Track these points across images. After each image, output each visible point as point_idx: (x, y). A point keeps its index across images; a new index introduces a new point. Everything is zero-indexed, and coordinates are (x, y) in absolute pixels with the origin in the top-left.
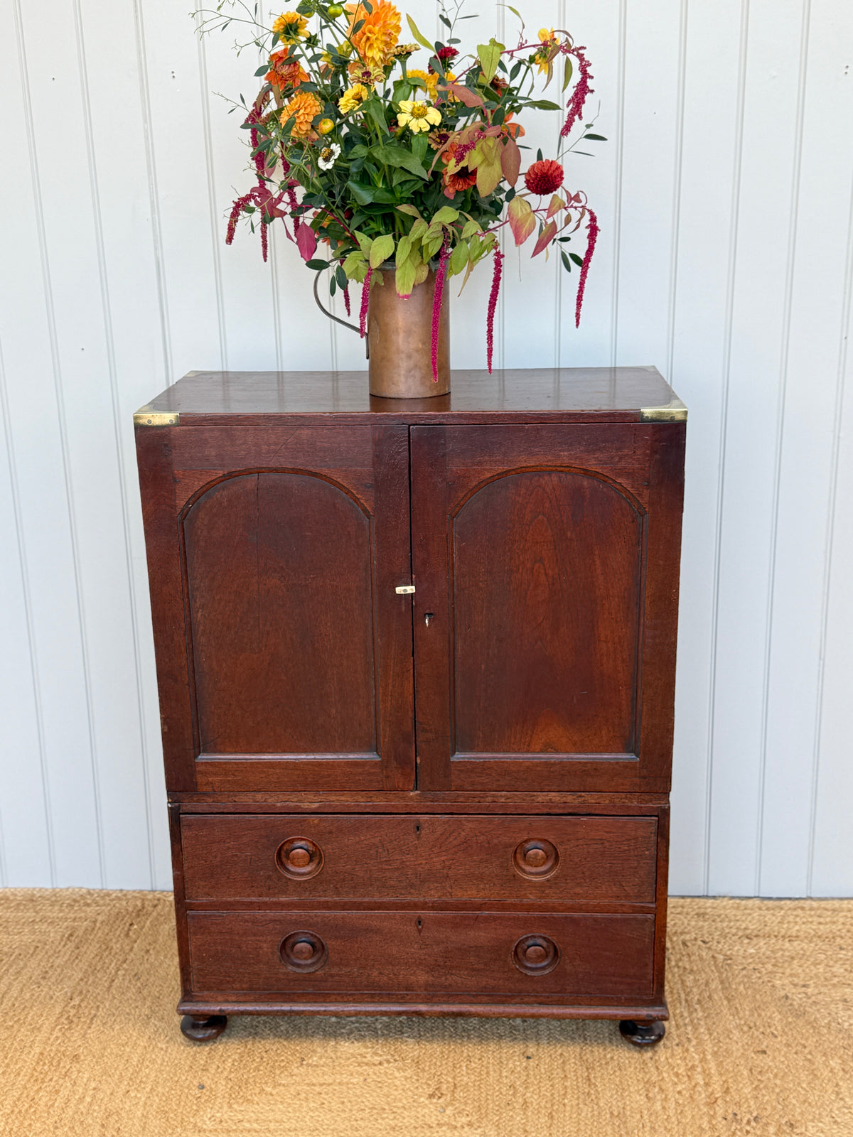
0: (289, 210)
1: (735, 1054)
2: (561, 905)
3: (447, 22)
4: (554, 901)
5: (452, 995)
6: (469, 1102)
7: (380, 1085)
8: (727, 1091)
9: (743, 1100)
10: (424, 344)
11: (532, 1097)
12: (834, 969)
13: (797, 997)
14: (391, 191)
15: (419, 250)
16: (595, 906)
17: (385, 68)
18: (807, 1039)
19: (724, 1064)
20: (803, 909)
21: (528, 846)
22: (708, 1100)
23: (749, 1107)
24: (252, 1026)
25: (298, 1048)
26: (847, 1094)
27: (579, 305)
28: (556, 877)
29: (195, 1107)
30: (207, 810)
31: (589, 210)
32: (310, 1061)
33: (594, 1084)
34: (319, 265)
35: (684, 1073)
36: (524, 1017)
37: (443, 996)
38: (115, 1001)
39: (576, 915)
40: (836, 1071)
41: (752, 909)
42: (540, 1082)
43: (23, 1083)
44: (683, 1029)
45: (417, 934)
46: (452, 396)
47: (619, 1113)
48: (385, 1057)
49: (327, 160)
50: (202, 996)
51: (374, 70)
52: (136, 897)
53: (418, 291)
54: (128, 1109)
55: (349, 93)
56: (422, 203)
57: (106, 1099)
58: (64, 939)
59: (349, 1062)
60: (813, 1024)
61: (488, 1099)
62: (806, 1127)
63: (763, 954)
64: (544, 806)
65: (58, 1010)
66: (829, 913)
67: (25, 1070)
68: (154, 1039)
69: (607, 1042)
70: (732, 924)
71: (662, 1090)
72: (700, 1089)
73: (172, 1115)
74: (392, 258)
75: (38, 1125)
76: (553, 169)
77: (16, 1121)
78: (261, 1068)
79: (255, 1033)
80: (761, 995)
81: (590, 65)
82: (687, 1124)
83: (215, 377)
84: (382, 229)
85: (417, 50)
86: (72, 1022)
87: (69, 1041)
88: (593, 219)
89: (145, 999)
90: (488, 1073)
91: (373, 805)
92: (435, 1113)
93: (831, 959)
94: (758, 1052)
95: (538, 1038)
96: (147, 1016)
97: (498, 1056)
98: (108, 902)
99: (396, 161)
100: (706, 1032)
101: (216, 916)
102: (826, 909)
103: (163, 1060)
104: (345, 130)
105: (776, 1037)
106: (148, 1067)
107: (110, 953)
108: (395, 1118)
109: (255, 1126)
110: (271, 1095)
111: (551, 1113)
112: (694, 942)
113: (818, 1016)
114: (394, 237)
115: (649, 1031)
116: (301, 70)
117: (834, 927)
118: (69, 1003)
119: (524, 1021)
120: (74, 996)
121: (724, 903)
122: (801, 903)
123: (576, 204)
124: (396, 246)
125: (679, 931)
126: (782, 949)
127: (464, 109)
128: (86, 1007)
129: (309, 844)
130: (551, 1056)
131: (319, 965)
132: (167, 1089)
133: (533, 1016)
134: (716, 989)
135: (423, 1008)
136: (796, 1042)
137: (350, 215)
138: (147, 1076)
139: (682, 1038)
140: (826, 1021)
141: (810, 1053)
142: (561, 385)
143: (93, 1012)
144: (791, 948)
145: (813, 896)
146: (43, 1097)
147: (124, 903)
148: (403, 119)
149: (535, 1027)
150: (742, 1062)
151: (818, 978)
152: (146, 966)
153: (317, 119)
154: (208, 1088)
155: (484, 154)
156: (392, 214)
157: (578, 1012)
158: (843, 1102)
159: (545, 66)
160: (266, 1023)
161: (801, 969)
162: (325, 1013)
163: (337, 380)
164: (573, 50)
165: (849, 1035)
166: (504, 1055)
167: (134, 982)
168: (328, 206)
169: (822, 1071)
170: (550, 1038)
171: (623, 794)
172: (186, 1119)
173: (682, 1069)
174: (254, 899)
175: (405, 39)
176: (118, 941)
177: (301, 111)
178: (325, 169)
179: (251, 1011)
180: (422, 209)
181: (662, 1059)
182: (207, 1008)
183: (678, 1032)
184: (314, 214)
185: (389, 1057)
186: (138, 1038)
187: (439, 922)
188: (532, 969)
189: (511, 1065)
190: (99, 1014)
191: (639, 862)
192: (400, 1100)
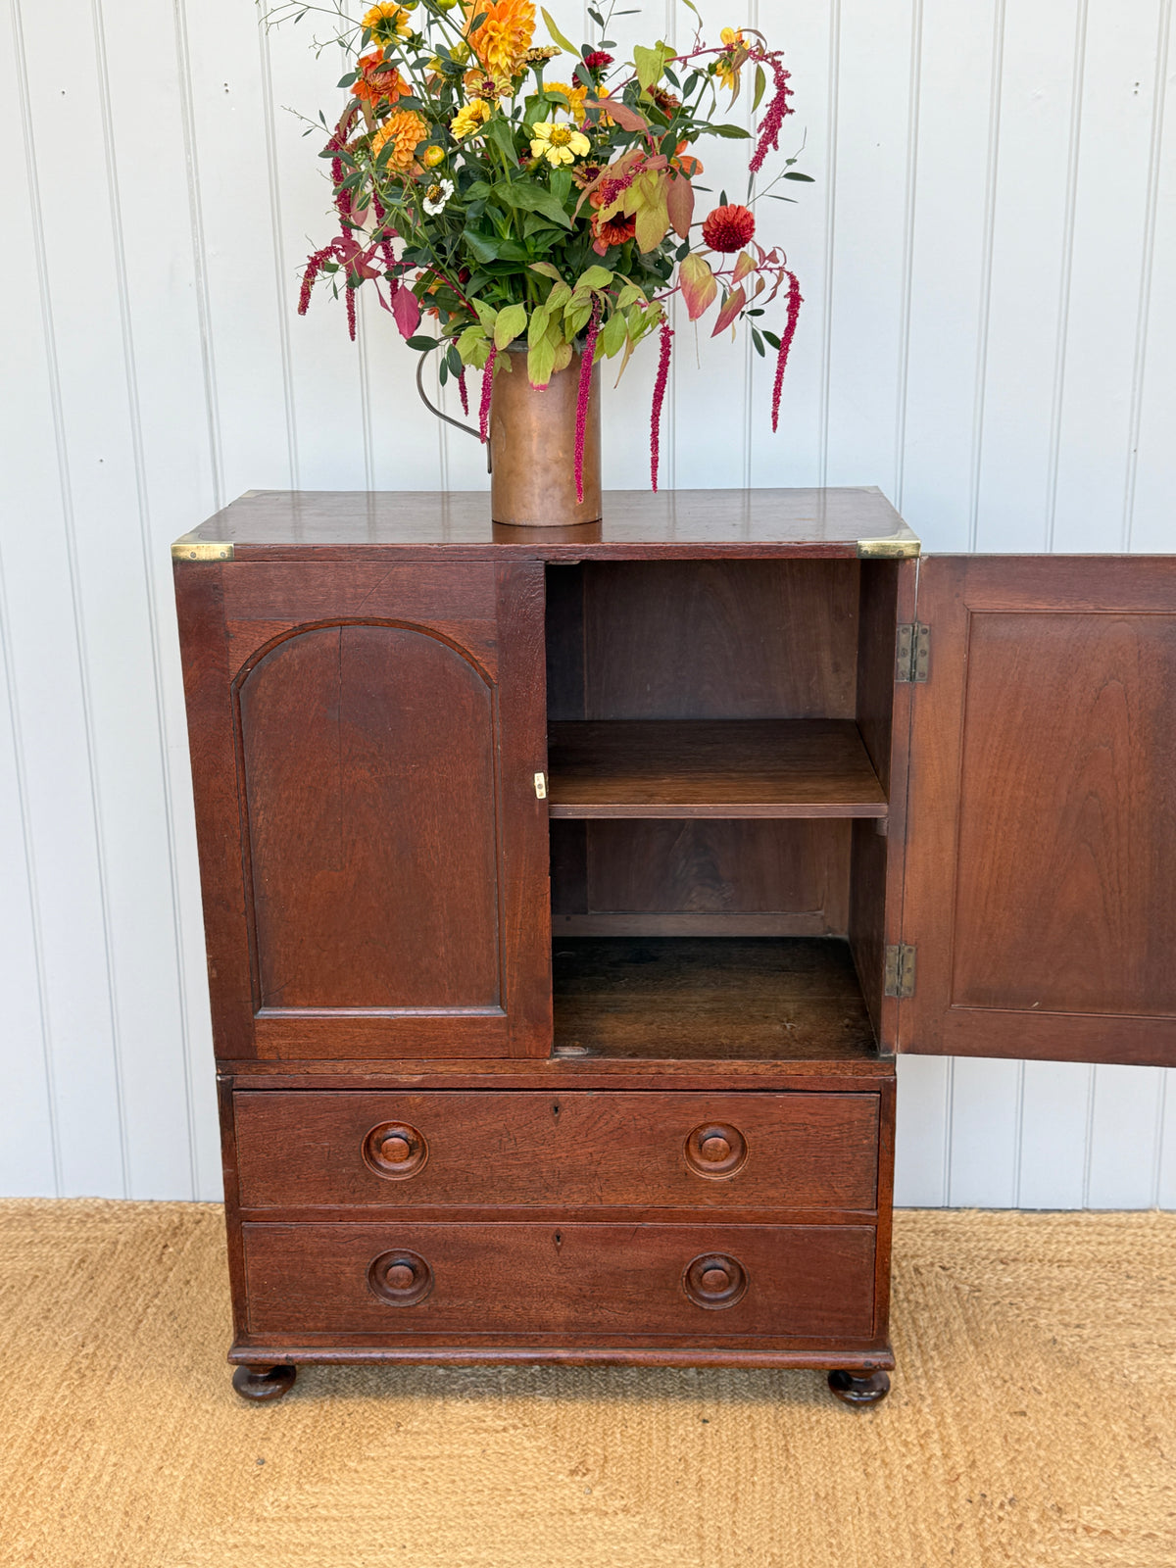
0: (383, 269)
1: (984, 1416)
2: (749, 1213)
3: (598, 18)
4: (740, 1207)
5: (603, 1337)
6: (625, 1479)
7: (504, 1458)
8: (973, 1465)
9: (995, 1477)
10: (566, 452)
11: (710, 1473)
12: (1119, 1304)
13: (1069, 1341)
14: (523, 244)
15: (560, 324)
16: (796, 1215)
17: (514, 78)
18: (1081, 1397)
19: (970, 1428)
20: (1077, 1224)
21: (705, 1133)
22: (947, 1477)
23: (1003, 1485)
24: (330, 1381)
25: (392, 1410)
26: (1134, 1468)
27: (776, 401)
28: (743, 1176)
29: (252, 1489)
30: (270, 1085)
31: (788, 273)
32: (409, 1427)
33: (794, 1456)
34: (425, 344)
35: (915, 1442)
36: (700, 1367)
38: (143, 1348)
39: (770, 1227)
40: (1120, 1439)
41: (1008, 1225)
42: (721, 1453)
43: (17, 1457)
44: (914, 1383)
45: (555, 1253)
46: (604, 523)
47: (827, 1494)
48: (511, 1422)
49: (435, 201)
50: (262, 1340)
51: (499, 80)
52: (172, 1210)
53: (559, 381)
54: (160, 1491)
55: (465, 112)
56: (564, 261)
57: (131, 1478)
58: (74, 1266)
59: (461, 1428)
60: (1089, 1377)
61: (649, 1476)
62: (1079, 1512)
63: (1023, 1285)
64: (726, 1079)
65: (65, 1361)
66: (1113, 1230)
67: (19, 1440)
68: (196, 1398)
69: (811, 1401)
70: (981, 1244)
71: (884, 1463)
72: (936, 1462)
73: (220, 1499)
74: (524, 336)
75: (38, 1512)
76: (740, 216)
78: (343, 1436)
79: (334, 1390)
80: (1020, 1339)
81: (788, 76)
82: (919, 1508)
83: (283, 498)
84: (509, 297)
85: (556, 54)
86: (84, 1376)
87: (81, 1401)
88: (794, 285)
89: (183, 1346)
90: (650, 1441)
91: (496, 1078)
92: (578, 1494)
93: (1115, 1291)
94: (1016, 1413)
95: (718, 1395)
96: (187, 1367)
97: (664, 1419)
98: (133, 1217)
99: (528, 204)
100: (945, 1387)
101: (281, 1229)
102: (1109, 1225)
103: (210, 1427)
104: (460, 161)
105: (1040, 1393)
106: (188, 1435)
107: (136, 1285)
108: (524, 1501)
109: (334, 1512)
110: (356, 1471)
111: (735, 1494)
112: (929, 1269)
113: (1097, 1366)
114: (526, 307)
115: (869, 1385)
116: (400, 80)
117: (1119, 1248)
118: (81, 1351)
119: (699, 1373)
120: (88, 1342)
121: (972, 1217)
122: (1075, 1217)
123: (771, 265)
124: (529, 319)
125: (910, 1253)
126: (1048, 1278)
127: (621, 135)
128: (103, 1356)
129: (408, 1131)
130: (735, 1419)
131: (422, 1296)
132: (214, 1465)
133: (711, 1365)
134: (959, 1330)
135: (562, 1354)
136: (1066, 1400)
137: (466, 277)
138: (187, 1447)
139: (912, 1395)
140: (1107, 1373)
141: (1086, 1414)
142: (752, 510)
143: (113, 1363)
144: (1061, 1276)
145: (1091, 1207)
146: (45, 1478)
147: (155, 1218)
148: (538, 148)
149: (714, 1380)
150: (994, 1427)
151: (1097, 1315)
152: (186, 1301)
153: (422, 146)
154: (270, 1463)
155: (644, 193)
156: (523, 275)
157: (772, 1358)
158: (1128, 1480)
159: (730, 78)
160: (348, 1376)
161: (1074, 1304)
162: (429, 1362)
163: (448, 503)
164: (767, 57)
165: (1139, 1390)
166: (672, 1418)
167: (169, 1323)
168: (437, 265)
169: (1101, 1438)
170: (734, 1394)
171: (833, 1063)
172: (240, 1505)
173: (913, 1436)
174: (333, 1206)
175: (540, 39)
176: (147, 1269)
177: (401, 136)
178: (432, 214)
179: (329, 1359)
180: (563, 269)
181: (886, 1423)
182: (268, 1355)
183: (908, 1387)
184: (417, 276)
185: (516, 1421)
186: (174, 1398)
187: (585, 1238)
188: (710, 1301)
189: (681, 1432)
190: (121, 1365)
191: (854, 1155)
192: (531, 1478)
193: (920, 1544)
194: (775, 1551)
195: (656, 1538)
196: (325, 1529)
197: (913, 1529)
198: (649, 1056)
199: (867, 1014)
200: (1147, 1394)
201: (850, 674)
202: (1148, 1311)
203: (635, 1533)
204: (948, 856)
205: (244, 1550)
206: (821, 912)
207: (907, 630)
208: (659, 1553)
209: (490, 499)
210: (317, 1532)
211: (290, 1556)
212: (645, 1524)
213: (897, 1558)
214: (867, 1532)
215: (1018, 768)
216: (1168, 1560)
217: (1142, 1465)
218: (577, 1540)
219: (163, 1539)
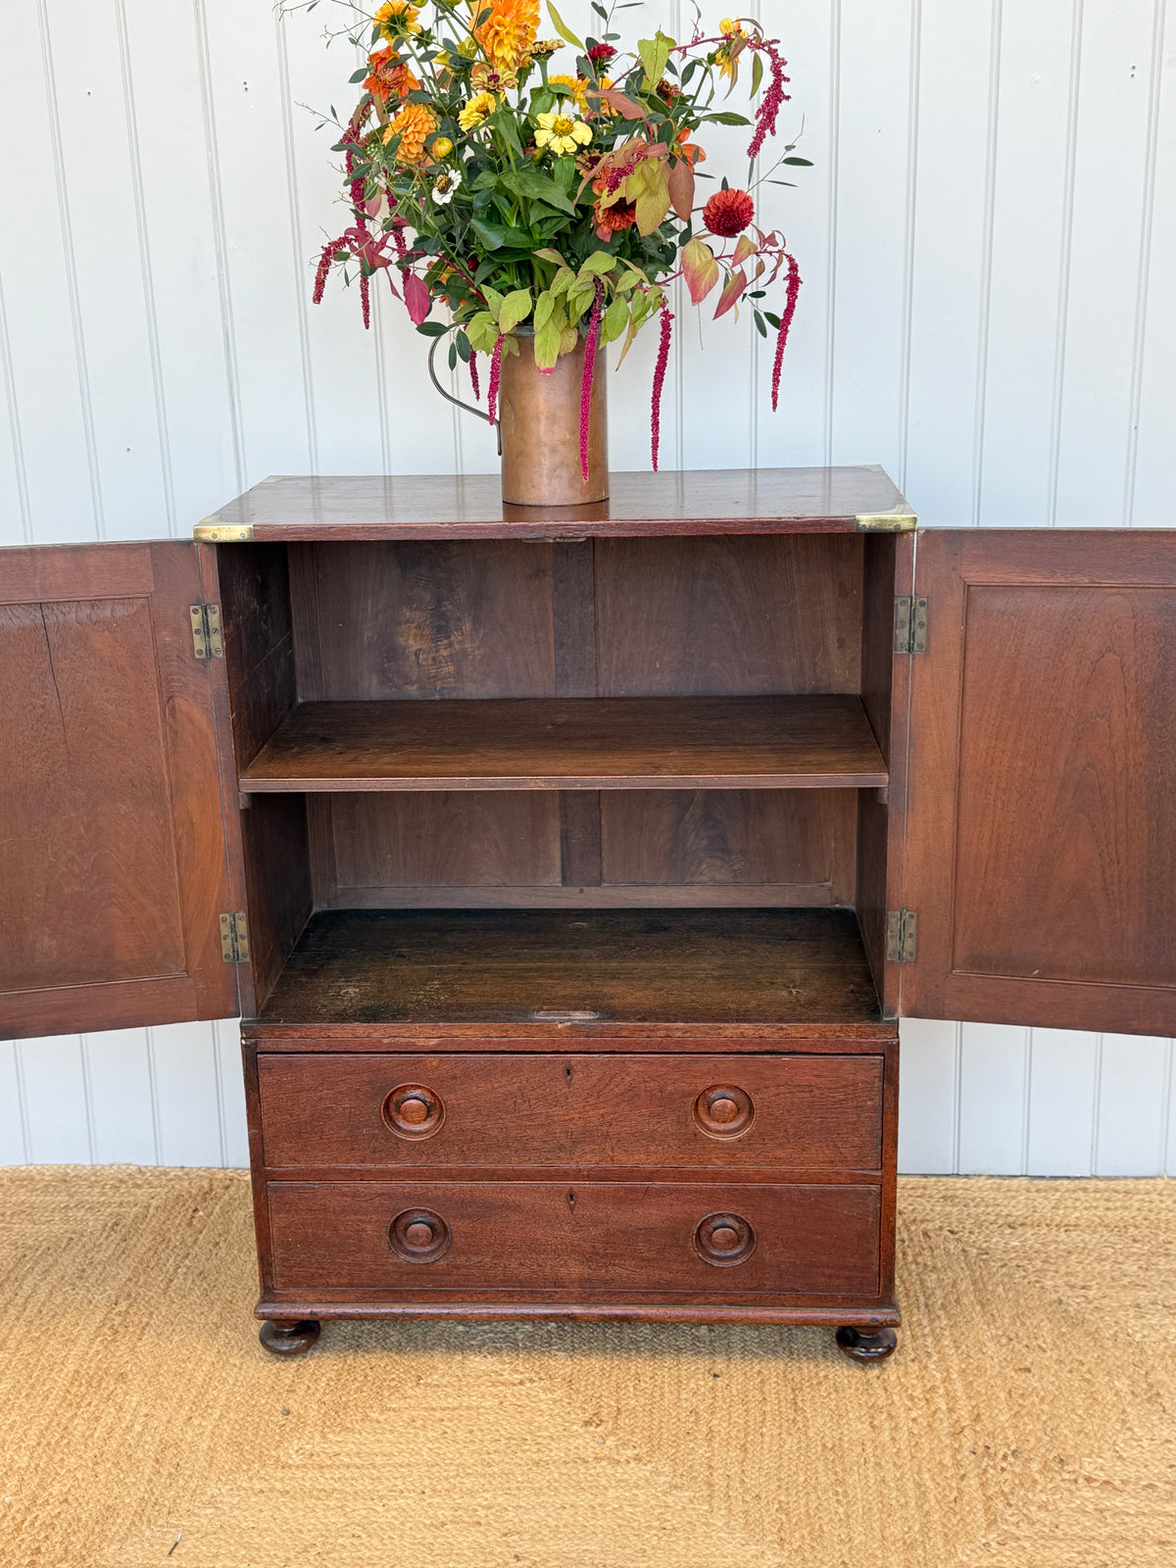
0: (395, 258)
1: (988, 1372)
2: (757, 1172)
3: (601, 11)
4: (749, 1168)
5: (615, 1294)
6: (636, 1430)
7: (520, 1409)
8: (977, 1418)
9: (999, 1430)
10: (573, 433)
11: (719, 1424)
12: (1125, 1267)
13: (1074, 1301)
14: (528, 232)
15: (564, 308)
16: (802, 1175)
17: (520, 71)
18: (1085, 1355)
19: (975, 1384)
20: (1085, 1190)
21: (713, 1095)
22: (952, 1430)
23: (1006, 1438)
24: (354, 1337)
25: (413, 1364)
26: (1136, 1423)
27: (776, 381)
28: (750, 1136)
29: (277, 1438)
30: (292, 1047)
31: (787, 256)
32: (429, 1380)
33: (802, 1408)
34: (435, 330)
35: (921, 1396)
36: (710, 1323)
37: (604, 1293)
38: (174, 1306)
39: (777, 1186)
40: (1122, 1394)
41: (1017, 1191)
42: (730, 1406)
43: (52, 1408)
44: (921, 1341)
45: (568, 1212)
46: (612, 503)
47: (834, 1445)
48: (527, 1376)
49: (443, 191)
50: (287, 1295)
51: (504, 73)
52: (202, 1176)
53: (566, 365)
54: (189, 1440)
55: (472, 104)
56: (569, 248)
57: (162, 1427)
58: (107, 1228)
59: (480, 1381)
60: (1094, 1336)
61: (661, 1427)
62: (1081, 1463)
63: (1030, 1248)
64: (732, 1042)
65: (99, 1318)
66: (1121, 1196)
67: (55, 1392)
68: (225, 1353)
69: (820, 1357)
70: (990, 1209)
71: (890, 1416)
72: (941, 1416)
73: (247, 1448)
74: (529, 320)
75: (73, 1460)
76: (739, 200)
77: (44, 1455)
78: (365, 1389)
79: (357, 1346)
80: (1026, 1299)
81: (785, 63)
82: (924, 1459)
83: (301, 483)
84: (516, 283)
85: (560, 47)
86: (117, 1332)
87: (114, 1356)
88: (793, 268)
89: (213, 1303)
90: (662, 1394)
91: (509, 1042)
92: (592, 1444)
93: (1121, 1254)
94: (1020, 1369)
95: (729, 1351)
96: (216, 1324)
97: (676, 1374)
98: (164, 1182)
99: (533, 192)
100: (952, 1345)
101: (305, 1188)
102: (1116, 1191)
103: (237, 1380)
104: (469, 153)
105: (1044, 1351)
106: (216, 1387)
107: (167, 1247)
108: (539, 1450)
109: (357, 1460)
110: (379, 1422)
111: (744, 1445)
112: (938, 1233)
113: (1101, 1326)
114: (533, 293)
115: (876, 1342)
116: (409, 75)
117: (1126, 1214)
118: (114, 1309)
119: (711, 1331)
120: (120, 1300)
121: (981, 1184)
122: (1083, 1183)
123: (771, 248)
124: (535, 303)
125: (920, 1218)
126: (1056, 1242)
127: (624, 125)
128: (135, 1314)
129: (426, 1093)
130: (745, 1374)
131: (440, 1253)
132: (241, 1416)
133: (722, 1321)
134: (966, 1291)
135: (577, 1310)
136: (1070, 1358)
137: (474, 265)
138: (215, 1399)
139: (918, 1352)
140: (1111, 1332)
141: (1089, 1371)
142: (758, 488)
143: (145, 1320)
144: (1068, 1240)
145: (1099, 1174)
146: (79, 1427)
147: (186, 1184)
148: (542, 138)
149: (726, 1338)
150: (999, 1382)
151: (1103, 1277)
152: (215, 1262)
153: (431, 138)
154: (296, 1414)
155: (645, 180)
156: (529, 261)
157: (780, 1315)
158: (1130, 1433)
159: (728, 67)
160: (370, 1332)
161: (1081, 1266)
162: (448, 1317)
163: (463, 485)
164: (764, 45)
165: (1142, 1348)
166: (684, 1373)
167: (198, 1282)
168: (447, 254)
169: (1104, 1394)
170: (745, 1351)
171: (837, 1026)
172: (266, 1453)
173: (919, 1391)
174: (355, 1166)
175: (545, 33)
176: (178, 1231)
177: (410, 129)
178: (441, 204)
179: (352, 1314)
180: (568, 255)
181: (892, 1379)
182: (293, 1311)
183: (915, 1344)
184: (428, 265)
185: (533, 1375)
186: (203, 1353)
187: (598, 1197)
188: (720, 1259)
189: (692, 1385)
190: (152, 1322)
191: (859, 1118)
192: (547, 1429)
193: (924, 1493)
194: (783, 1498)
195: (667, 1485)
196: (347, 1475)
197: (918, 1479)
198: (658, 1020)
199: (872, 980)
200: (1150, 1352)
201: (855, 650)
202: (1153, 1273)
203: (647, 1481)
204: (948, 825)
205: (270, 1495)
206: (829, 884)
207: (905, 602)
208: (670, 1500)
209: (500, 482)
210: (340, 1478)
211: (313, 1501)
212: (656, 1472)
213: (902, 1506)
214: (872, 1481)
215: (1016, 739)
216: (1167, 1510)
217: (1144, 1420)
218: (590, 1487)
219: (192, 1485)
